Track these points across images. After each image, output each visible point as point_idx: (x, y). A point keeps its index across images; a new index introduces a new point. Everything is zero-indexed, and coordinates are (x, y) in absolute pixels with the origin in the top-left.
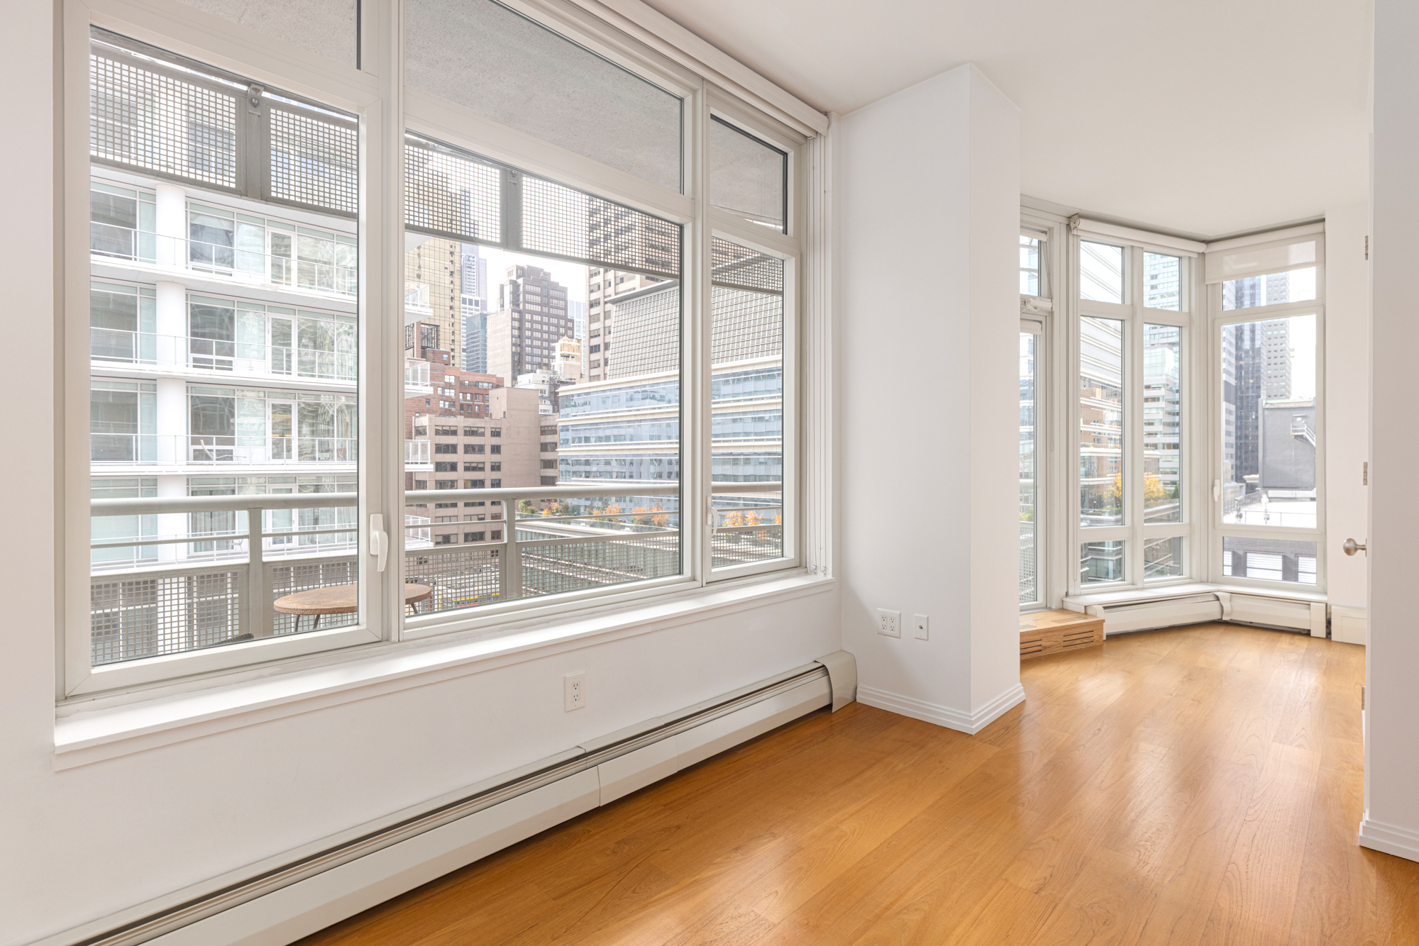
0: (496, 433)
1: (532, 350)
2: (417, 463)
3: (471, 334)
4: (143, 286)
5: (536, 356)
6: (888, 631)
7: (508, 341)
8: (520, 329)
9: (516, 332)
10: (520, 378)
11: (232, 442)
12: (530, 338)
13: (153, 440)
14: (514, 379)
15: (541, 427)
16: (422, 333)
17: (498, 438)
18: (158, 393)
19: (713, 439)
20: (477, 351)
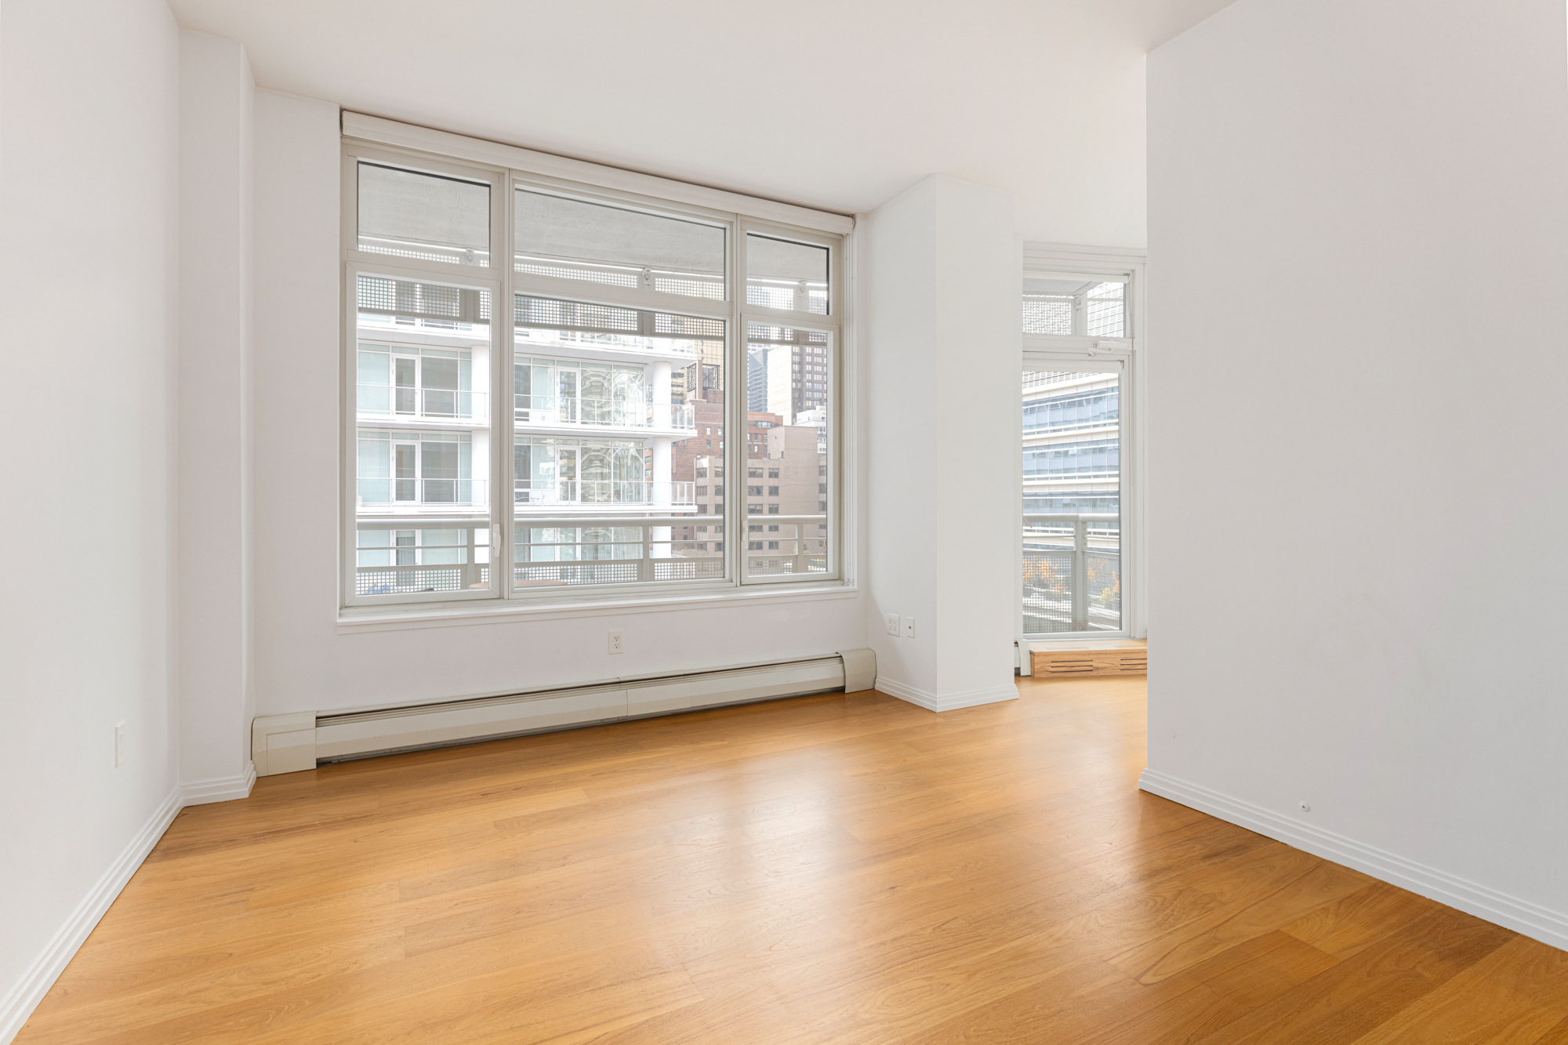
0: (774, 474)
1: (813, 385)
2: (683, 504)
3: (754, 371)
4: (462, 350)
5: (817, 392)
6: (892, 632)
7: (788, 377)
8: (800, 363)
9: (797, 367)
10: (799, 415)
11: (528, 485)
12: (811, 372)
13: (469, 484)
14: (794, 416)
15: (820, 467)
16: (704, 374)
17: (776, 479)
18: (473, 442)
19: (1025, 477)
20: (759, 388)
